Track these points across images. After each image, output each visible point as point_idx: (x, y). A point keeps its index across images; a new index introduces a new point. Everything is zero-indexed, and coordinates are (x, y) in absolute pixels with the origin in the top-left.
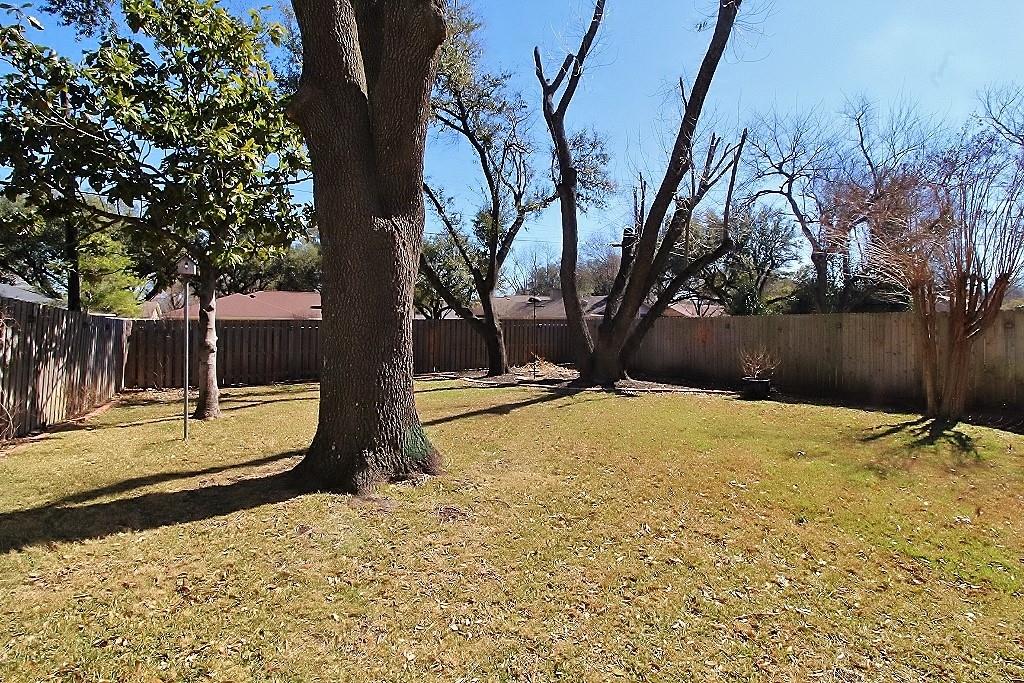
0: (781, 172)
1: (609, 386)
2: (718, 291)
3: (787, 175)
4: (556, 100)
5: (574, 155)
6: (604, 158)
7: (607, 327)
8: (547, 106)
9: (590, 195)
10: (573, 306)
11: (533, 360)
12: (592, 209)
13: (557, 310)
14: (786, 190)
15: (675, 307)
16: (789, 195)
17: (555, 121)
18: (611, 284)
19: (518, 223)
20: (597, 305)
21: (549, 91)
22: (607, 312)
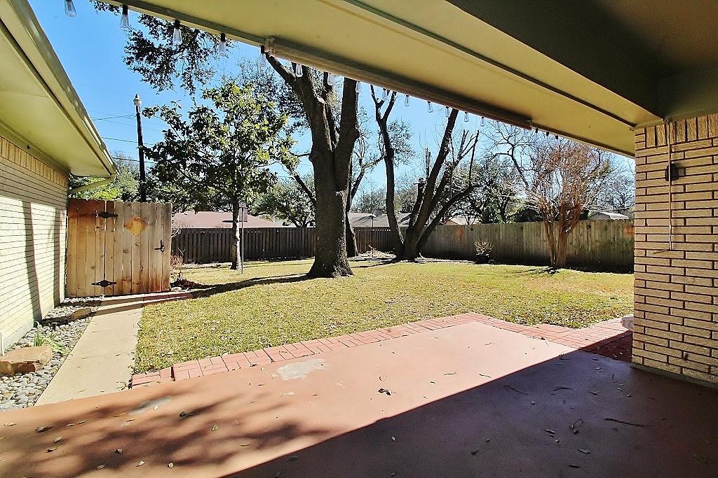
0: (508, 143)
1: (412, 260)
2: (478, 210)
3: (512, 145)
4: (383, 111)
5: (391, 134)
6: (408, 136)
7: (411, 230)
8: (378, 115)
9: (400, 157)
10: (393, 220)
11: (369, 250)
12: (401, 164)
13: (383, 222)
14: (510, 153)
15: (454, 220)
16: (512, 156)
17: (382, 122)
18: (413, 205)
19: (361, 175)
20: (404, 219)
21: (378, 105)
22: (411, 223)
